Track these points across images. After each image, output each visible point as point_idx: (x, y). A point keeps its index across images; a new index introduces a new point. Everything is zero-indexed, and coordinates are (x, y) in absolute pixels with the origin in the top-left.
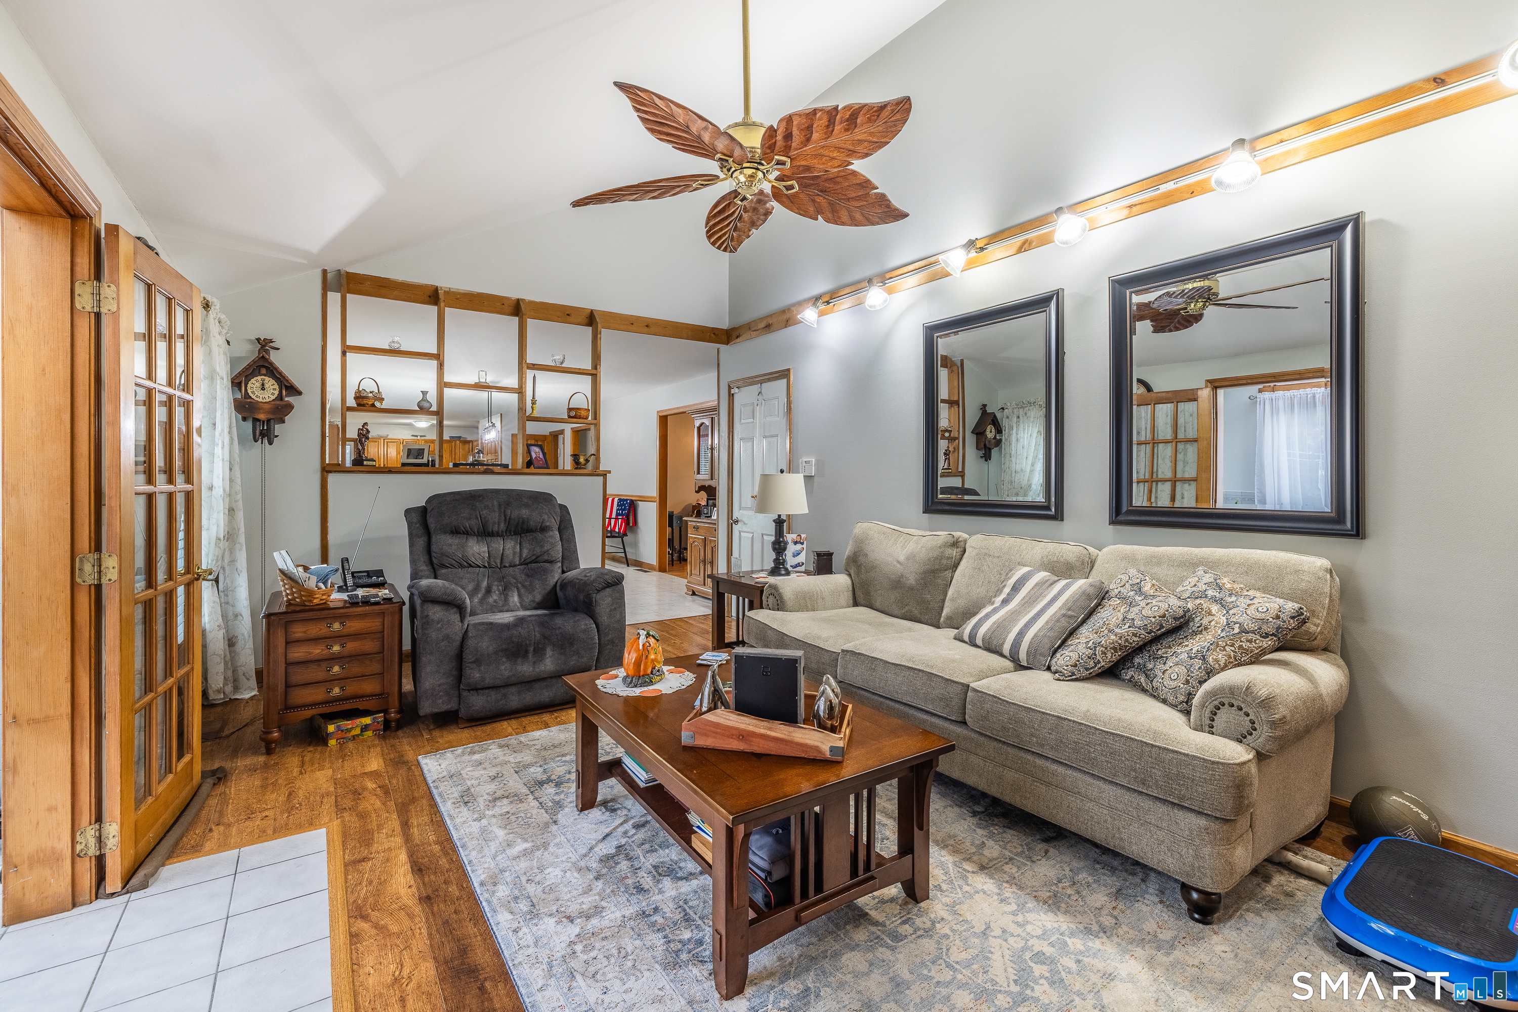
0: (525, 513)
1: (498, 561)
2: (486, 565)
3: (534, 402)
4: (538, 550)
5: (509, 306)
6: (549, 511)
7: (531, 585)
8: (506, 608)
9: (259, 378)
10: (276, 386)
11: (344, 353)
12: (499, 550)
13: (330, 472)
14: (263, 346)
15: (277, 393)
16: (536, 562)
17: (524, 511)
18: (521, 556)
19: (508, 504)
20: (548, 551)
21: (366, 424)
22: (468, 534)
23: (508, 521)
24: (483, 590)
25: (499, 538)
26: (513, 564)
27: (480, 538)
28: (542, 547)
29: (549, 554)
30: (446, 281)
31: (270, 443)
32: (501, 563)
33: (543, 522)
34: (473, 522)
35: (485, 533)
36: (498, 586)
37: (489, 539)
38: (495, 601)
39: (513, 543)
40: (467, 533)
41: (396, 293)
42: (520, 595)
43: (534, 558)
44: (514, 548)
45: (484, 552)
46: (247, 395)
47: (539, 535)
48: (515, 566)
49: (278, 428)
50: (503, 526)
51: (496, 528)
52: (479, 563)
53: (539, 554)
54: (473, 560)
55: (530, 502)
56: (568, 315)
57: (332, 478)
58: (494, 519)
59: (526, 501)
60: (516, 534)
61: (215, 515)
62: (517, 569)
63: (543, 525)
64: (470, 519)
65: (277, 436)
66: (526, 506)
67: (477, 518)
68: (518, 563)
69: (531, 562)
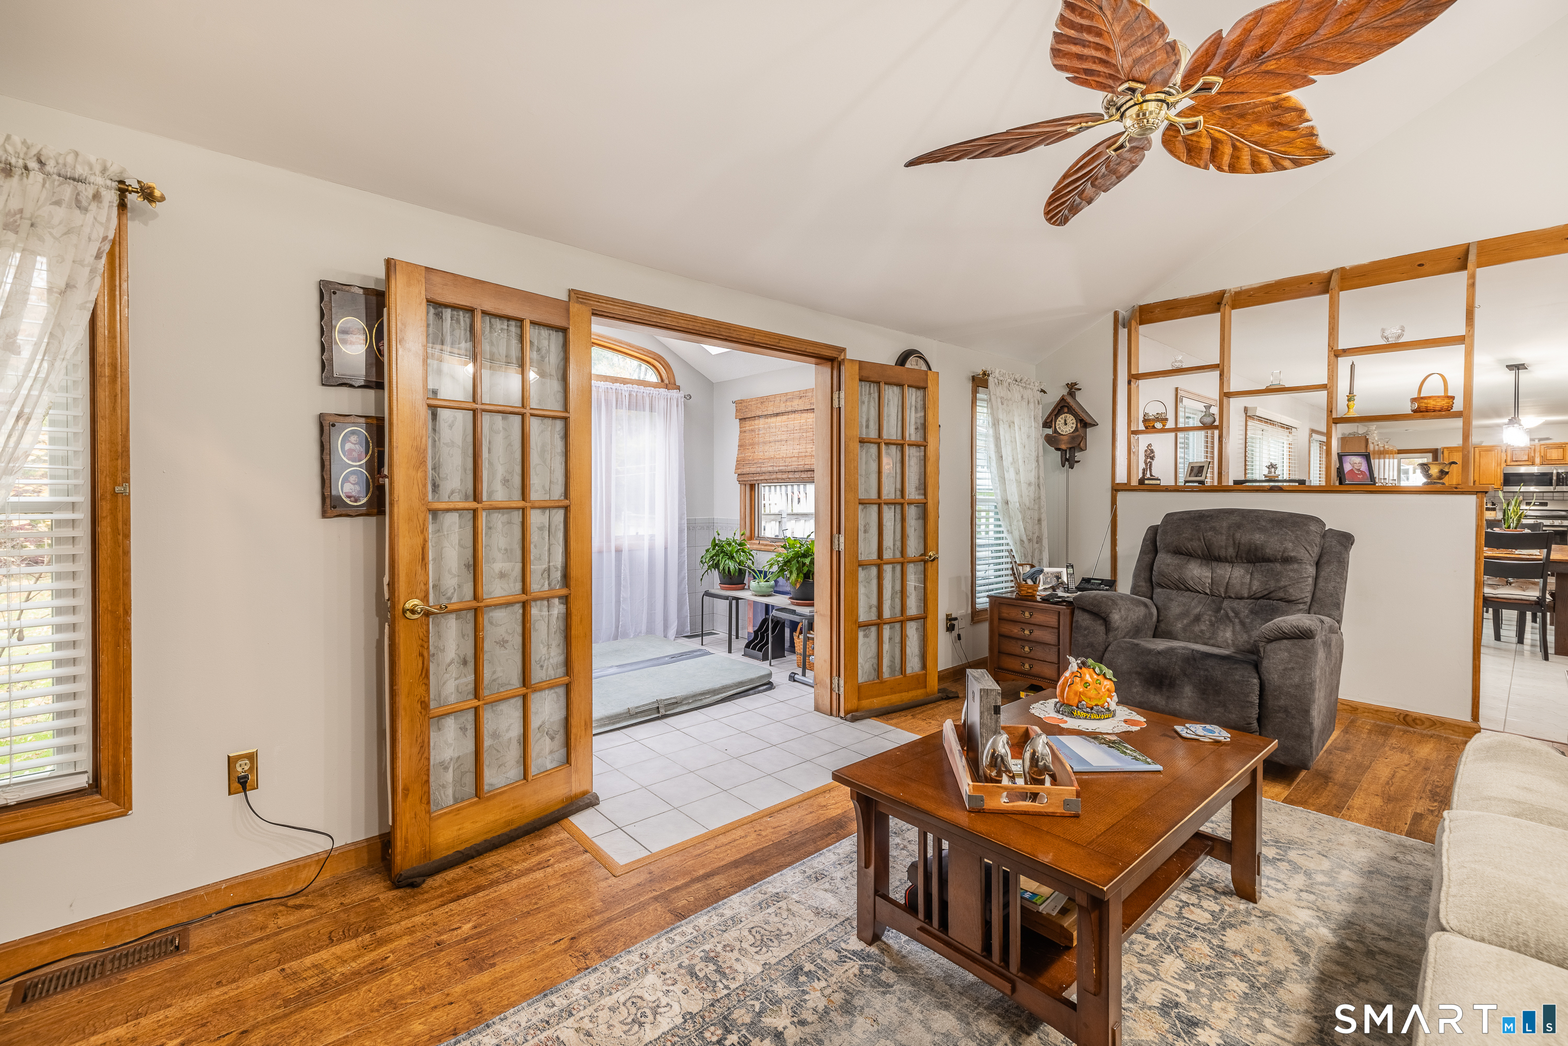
0: (1258, 538)
1: (1222, 590)
2: (1208, 591)
3: (1351, 398)
4: (1272, 585)
5: (1320, 283)
6: (1296, 537)
7: (1251, 623)
8: (1212, 642)
9: (1063, 416)
10: (1074, 421)
11: (1129, 382)
12: (1224, 578)
13: (1119, 490)
14: (1071, 389)
15: (1074, 426)
16: (1269, 599)
17: (1257, 536)
18: (1250, 588)
19: (1239, 526)
20: (1285, 587)
21: (1150, 445)
22: (1191, 556)
23: (1237, 546)
24: (1192, 617)
25: (1227, 564)
26: (1239, 596)
27: (1204, 562)
28: (1278, 581)
29: (1286, 591)
30: (1233, 283)
31: (1072, 467)
32: (1226, 592)
33: (1284, 552)
34: (1195, 544)
35: (1210, 557)
36: (1210, 616)
37: (1214, 564)
38: (1202, 631)
39: (1242, 571)
40: (1189, 555)
41: (1184, 311)
42: (1234, 631)
43: (1266, 592)
44: (1243, 577)
45: (1206, 577)
46: (1055, 431)
47: (1278, 567)
48: (1242, 598)
49: (1078, 456)
50: (1231, 551)
51: (1223, 553)
52: (1199, 588)
53: (1272, 589)
54: (1191, 583)
55: (1269, 526)
56: (1421, 265)
57: (1121, 496)
58: (1220, 541)
59: (1264, 524)
60: (1249, 562)
61: (1015, 523)
62: (1242, 603)
63: (1286, 554)
64: (1192, 540)
65: (1078, 462)
66: (1263, 530)
67: (1200, 540)
68: (1246, 595)
69: (1262, 597)
